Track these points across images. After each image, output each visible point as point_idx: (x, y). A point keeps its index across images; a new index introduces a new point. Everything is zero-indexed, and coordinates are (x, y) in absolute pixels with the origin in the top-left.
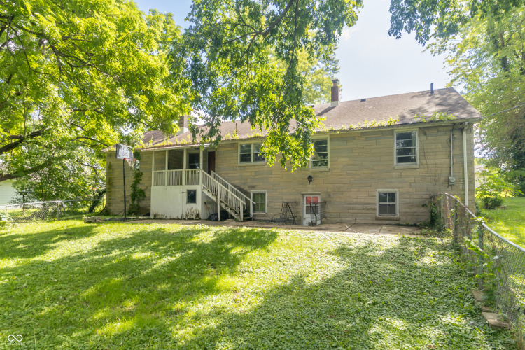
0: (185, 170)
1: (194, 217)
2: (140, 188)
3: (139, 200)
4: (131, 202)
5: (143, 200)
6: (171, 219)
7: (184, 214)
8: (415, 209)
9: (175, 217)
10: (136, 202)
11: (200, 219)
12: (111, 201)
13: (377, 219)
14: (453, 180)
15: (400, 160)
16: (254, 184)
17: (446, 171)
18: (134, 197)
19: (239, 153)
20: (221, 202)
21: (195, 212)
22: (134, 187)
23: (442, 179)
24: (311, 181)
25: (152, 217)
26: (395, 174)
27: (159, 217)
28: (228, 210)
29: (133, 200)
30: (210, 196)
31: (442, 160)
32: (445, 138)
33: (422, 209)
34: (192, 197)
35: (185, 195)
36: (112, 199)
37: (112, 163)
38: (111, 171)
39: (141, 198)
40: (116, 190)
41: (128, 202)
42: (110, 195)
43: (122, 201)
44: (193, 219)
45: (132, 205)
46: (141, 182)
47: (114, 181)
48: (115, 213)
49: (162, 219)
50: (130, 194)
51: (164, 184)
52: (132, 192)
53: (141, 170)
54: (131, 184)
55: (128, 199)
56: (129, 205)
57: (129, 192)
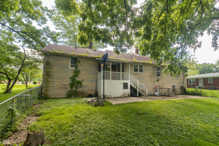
0: (121, 73)
1: (127, 96)
2: (78, 80)
3: (77, 87)
4: (69, 89)
5: (80, 87)
6: (114, 98)
7: (122, 95)
8: (179, 90)
9: (117, 97)
10: (74, 89)
11: (130, 97)
12: (48, 88)
16: (140, 81)
18: (72, 85)
19: (134, 68)
20: (139, 89)
21: (127, 93)
22: (73, 79)
27: (107, 97)
28: (141, 92)
29: (72, 87)
30: (133, 86)
31: (182, 78)
34: (125, 86)
35: (122, 85)
36: (50, 87)
37: (50, 61)
38: (49, 66)
39: (78, 86)
40: (54, 80)
41: (67, 88)
42: (47, 84)
43: (60, 88)
44: (126, 97)
45: (70, 91)
46: (78, 76)
47: (52, 74)
48: (53, 97)
49: (109, 98)
50: (69, 83)
51: (109, 79)
52: (71, 82)
53: (79, 69)
54: (70, 77)
55: (66, 87)
56: (67, 90)
57: (68, 82)
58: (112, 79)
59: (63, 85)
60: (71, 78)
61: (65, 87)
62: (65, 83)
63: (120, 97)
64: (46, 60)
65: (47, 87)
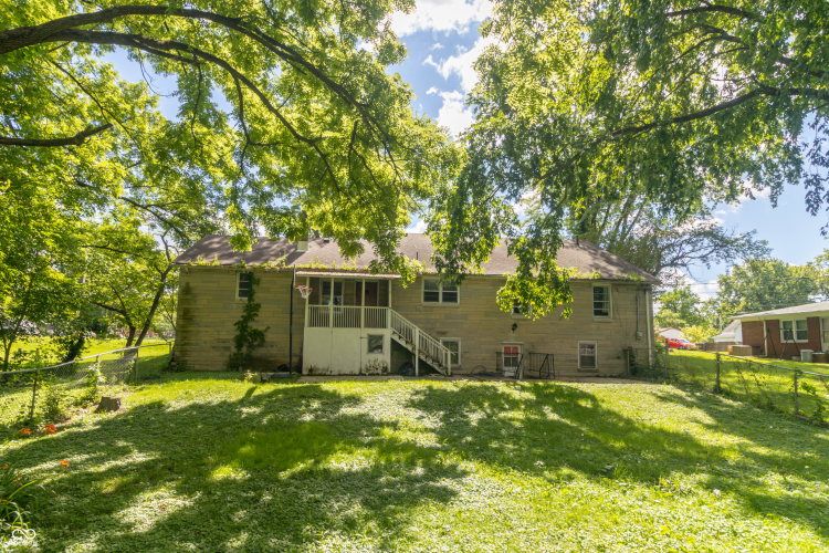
0: (363, 308)
1: (379, 371)
2: (254, 327)
3: (251, 346)
4: (234, 350)
5: (260, 346)
6: (340, 375)
7: (363, 368)
8: (611, 361)
9: (347, 372)
10: (244, 350)
11: (388, 374)
12: (187, 347)
13: (579, 371)
14: (641, 334)
15: (597, 313)
16: (444, 330)
17: (634, 326)
18: (239, 341)
19: (423, 290)
20: (420, 351)
21: (381, 365)
22: (242, 325)
23: (632, 333)
24: (513, 329)
25: (305, 372)
26: (594, 326)
27: (317, 373)
28: (430, 362)
29: (239, 346)
30: (403, 343)
31: (631, 316)
32: (632, 295)
33: (617, 361)
34: (375, 344)
35: (365, 343)
36: (189, 344)
37: (191, 285)
38: (189, 297)
39: (255, 343)
40: (199, 329)
41: (228, 349)
42: (185, 338)
43: (214, 347)
44: (378, 374)
45: (235, 354)
46: (256, 318)
47: (196, 314)
48: (197, 367)
49: (325, 375)
50: (232, 337)
51: (327, 325)
52: (238, 333)
53: (257, 301)
54: (236, 320)
55: (227, 345)
56: (228, 353)
57: (230, 333)
58: (337, 325)
59: (219, 340)
60: (238, 323)
61: (222, 345)
62: (224, 336)
63: (357, 373)
64: (183, 284)
65: (185, 344)
